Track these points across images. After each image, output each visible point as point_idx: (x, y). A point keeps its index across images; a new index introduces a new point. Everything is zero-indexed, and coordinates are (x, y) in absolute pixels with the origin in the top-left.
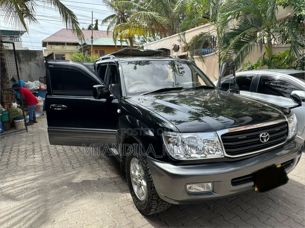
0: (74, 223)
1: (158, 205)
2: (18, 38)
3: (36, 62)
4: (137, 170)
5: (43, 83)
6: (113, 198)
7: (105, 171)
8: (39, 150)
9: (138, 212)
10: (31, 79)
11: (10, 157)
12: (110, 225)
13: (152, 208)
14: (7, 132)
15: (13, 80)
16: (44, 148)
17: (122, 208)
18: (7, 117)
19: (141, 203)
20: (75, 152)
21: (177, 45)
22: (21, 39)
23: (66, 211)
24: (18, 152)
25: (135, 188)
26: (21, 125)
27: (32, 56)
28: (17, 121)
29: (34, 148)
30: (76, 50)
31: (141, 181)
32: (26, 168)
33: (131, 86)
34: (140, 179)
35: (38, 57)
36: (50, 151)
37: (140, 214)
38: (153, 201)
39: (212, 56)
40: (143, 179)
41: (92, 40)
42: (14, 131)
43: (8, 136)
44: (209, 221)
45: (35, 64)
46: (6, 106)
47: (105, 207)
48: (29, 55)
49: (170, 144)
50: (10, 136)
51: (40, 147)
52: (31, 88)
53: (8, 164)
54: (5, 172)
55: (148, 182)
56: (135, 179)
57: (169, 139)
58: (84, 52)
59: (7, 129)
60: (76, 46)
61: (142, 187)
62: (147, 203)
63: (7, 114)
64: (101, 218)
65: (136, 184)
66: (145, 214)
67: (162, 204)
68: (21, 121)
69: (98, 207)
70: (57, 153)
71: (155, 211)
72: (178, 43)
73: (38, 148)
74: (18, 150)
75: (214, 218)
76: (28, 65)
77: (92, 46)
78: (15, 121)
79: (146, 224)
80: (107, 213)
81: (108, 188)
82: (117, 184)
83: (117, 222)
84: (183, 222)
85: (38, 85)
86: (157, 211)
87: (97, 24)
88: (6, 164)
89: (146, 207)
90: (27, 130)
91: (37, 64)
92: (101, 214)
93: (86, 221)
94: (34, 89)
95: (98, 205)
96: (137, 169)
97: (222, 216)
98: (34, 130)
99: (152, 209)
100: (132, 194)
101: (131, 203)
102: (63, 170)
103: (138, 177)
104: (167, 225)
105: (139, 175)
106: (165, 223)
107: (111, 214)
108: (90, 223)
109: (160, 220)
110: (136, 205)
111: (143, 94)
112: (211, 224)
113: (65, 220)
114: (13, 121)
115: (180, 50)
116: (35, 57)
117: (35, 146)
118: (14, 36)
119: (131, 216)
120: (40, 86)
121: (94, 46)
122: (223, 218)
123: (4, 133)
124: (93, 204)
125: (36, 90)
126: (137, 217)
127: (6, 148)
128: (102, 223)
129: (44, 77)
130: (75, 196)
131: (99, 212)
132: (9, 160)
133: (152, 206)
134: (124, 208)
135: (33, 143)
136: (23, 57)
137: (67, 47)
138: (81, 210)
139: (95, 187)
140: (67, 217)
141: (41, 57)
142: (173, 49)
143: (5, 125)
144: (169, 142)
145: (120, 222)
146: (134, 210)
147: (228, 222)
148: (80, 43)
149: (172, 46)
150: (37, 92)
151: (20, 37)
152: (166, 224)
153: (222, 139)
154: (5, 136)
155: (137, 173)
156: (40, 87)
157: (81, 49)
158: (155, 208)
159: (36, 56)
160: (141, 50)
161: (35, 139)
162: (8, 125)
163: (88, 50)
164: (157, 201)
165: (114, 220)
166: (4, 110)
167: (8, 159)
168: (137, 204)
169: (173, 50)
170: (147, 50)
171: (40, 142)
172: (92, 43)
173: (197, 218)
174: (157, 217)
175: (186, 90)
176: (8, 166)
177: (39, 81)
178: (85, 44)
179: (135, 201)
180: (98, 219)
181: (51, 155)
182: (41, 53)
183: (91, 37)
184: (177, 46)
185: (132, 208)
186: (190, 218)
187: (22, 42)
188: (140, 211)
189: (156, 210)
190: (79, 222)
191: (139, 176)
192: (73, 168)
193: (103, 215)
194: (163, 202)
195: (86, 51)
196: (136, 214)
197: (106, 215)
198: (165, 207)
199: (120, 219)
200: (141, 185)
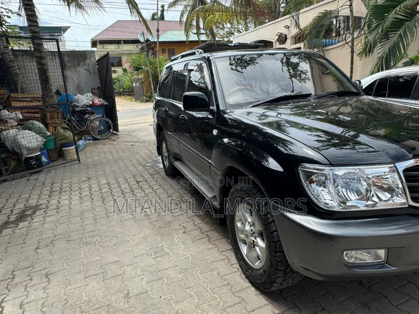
0: (157, 297)
1: (285, 278)
2: (60, 37)
3: (86, 67)
4: (247, 223)
5: (96, 96)
6: (209, 261)
7: (191, 220)
8: (97, 189)
9: (249, 285)
10: (80, 91)
11: (61, 198)
12: (210, 303)
13: (275, 282)
14: (54, 163)
15: (58, 93)
16: (104, 186)
17: (224, 277)
18: (53, 143)
19: (255, 272)
20: (146, 192)
21: (284, 34)
22: (64, 38)
23: (143, 278)
24: (70, 192)
25: (243, 249)
26: (72, 154)
27: (80, 59)
28: (66, 149)
29: (91, 186)
30: (136, 49)
31: (254, 239)
32: (83, 214)
33: (230, 95)
34: (253, 236)
35: (88, 60)
36: (112, 190)
37: (253, 289)
38: (278, 271)
39: (341, 48)
40: (258, 237)
41: (158, 34)
42: (63, 162)
43: (56, 169)
44: (366, 304)
45: (84, 70)
46: (51, 128)
47: (199, 275)
48: (76, 58)
49: (312, 184)
50: (58, 170)
51: (99, 185)
52: (82, 103)
53: (59, 208)
54: (56, 219)
55: (270, 242)
56: (243, 236)
57: (313, 177)
58: (148, 51)
59: (54, 159)
60: (136, 45)
61: (257, 248)
62: (267, 274)
63: (53, 139)
64: (195, 292)
65: (245, 243)
66: (262, 289)
67: (291, 276)
68: (71, 148)
69: (189, 274)
70: (122, 194)
71: (280, 286)
72: (284, 31)
73: (96, 186)
74: (70, 188)
75: (373, 301)
76: (76, 71)
77: (158, 43)
78: (63, 149)
79: (265, 305)
80: (203, 284)
81: (200, 246)
82: (211, 240)
83: (219, 299)
84: (322, 304)
85: (90, 99)
86: (282, 286)
87: (163, 11)
88: (55, 208)
89: (265, 280)
90: (79, 161)
91: (88, 70)
92: (195, 286)
93: (173, 296)
94: (85, 104)
95: (188, 272)
96: (246, 220)
97: (386, 297)
98: (88, 161)
99: (275, 284)
100: (239, 258)
101: (236, 270)
102: (132, 217)
103: (250, 233)
104: (299, 308)
105: (252, 230)
106: (295, 304)
107: (209, 286)
108: (180, 299)
109: (285, 299)
110: (245, 274)
111: (251, 106)
112: (370, 310)
113: (143, 293)
114: (61, 148)
115: (289, 41)
116: (85, 61)
117: (92, 183)
118: (55, 34)
119: (240, 291)
120: (93, 100)
121: (161, 43)
122: (389, 301)
123: (50, 166)
124: (181, 270)
125: (87, 106)
126: (249, 294)
127: (55, 185)
128: (197, 299)
129: (97, 88)
130: (153, 257)
131: (191, 282)
132: (60, 203)
133: (275, 279)
134: (228, 277)
135: (89, 179)
136: (69, 61)
137: (123, 46)
138: (165, 279)
139: (181, 243)
140: (145, 288)
141: (92, 59)
142: (278, 40)
143: (50, 154)
144: (312, 182)
145: (224, 300)
146: (242, 281)
147: (398, 308)
148: (142, 40)
149: (276, 35)
150: (89, 109)
151: (62, 35)
152: (296, 306)
153: (405, 176)
154: (52, 168)
155: (248, 228)
156: (93, 102)
157: (142, 49)
158: (282, 282)
159: (85, 58)
160: (230, 44)
161: (92, 172)
162: (55, 155)
163: (153, 49)
164: (285, 271)
165: (215, 295)
166: (49, 134)
167: (58, 201)
168: (248, 273)
169: (277, 42)
170: (239, 43)
171: (97, 178)
172: (158, 39)
173: (345, 300)
174: (280, 294)
175: (317, 98)
176: (59, 210)
177: (91, 94)
178: (148, 40)
179: (244, 269)
180: (191, 293)
181: (113, 195)
182: (93, 55)
183: (157, 30)
184: (283, 36)
185: (240, 278)
186: (333, 298)
187: (65, 42)
188: (254, 284)
189: (281, 284)
190: (164, 297)
191: (252, 232)
192: (147, 214)
193: (197, 288)
194: (293, 273)
195: (150, 51)
196: (246, 288)
197: (201, 288)
198: (295, 280)
199: (223, 295)
200: (254, 245)
